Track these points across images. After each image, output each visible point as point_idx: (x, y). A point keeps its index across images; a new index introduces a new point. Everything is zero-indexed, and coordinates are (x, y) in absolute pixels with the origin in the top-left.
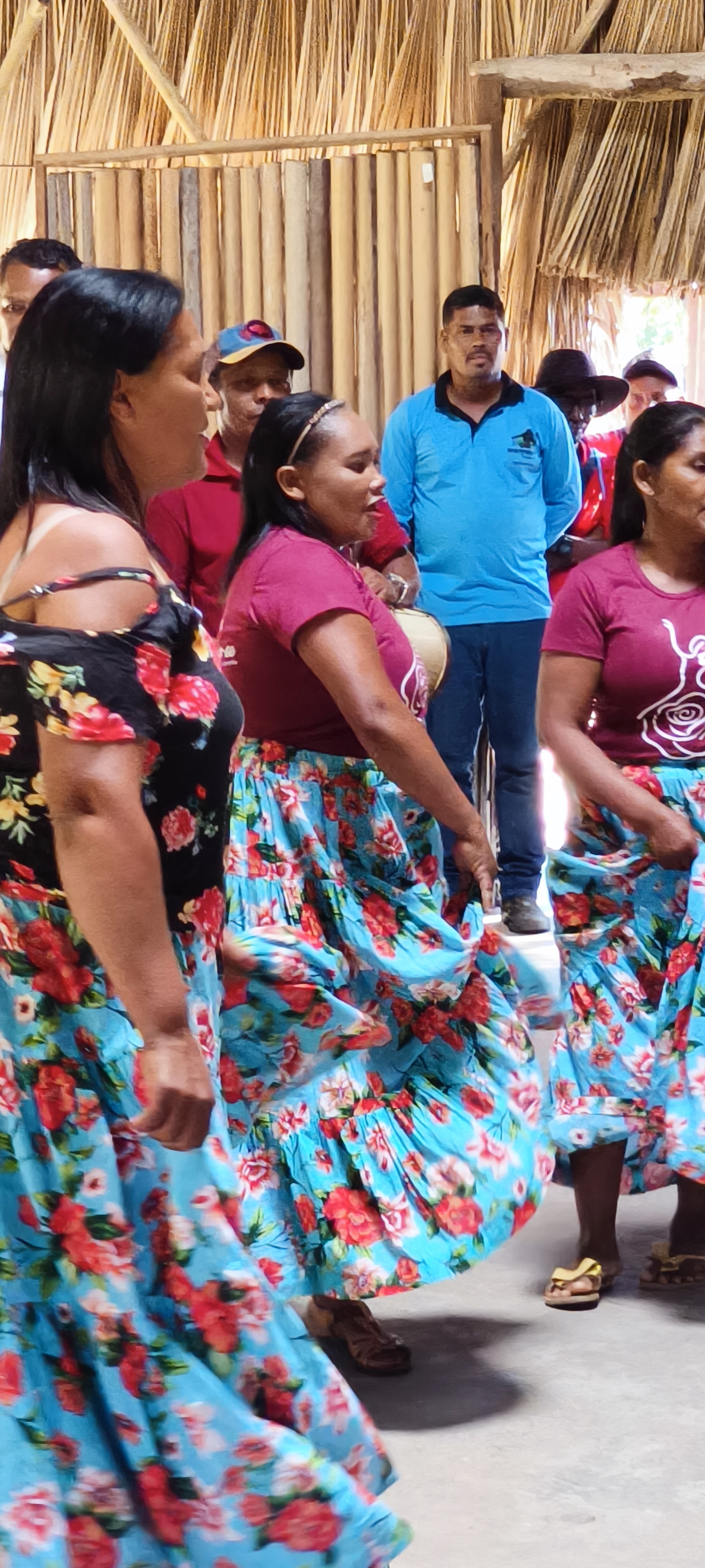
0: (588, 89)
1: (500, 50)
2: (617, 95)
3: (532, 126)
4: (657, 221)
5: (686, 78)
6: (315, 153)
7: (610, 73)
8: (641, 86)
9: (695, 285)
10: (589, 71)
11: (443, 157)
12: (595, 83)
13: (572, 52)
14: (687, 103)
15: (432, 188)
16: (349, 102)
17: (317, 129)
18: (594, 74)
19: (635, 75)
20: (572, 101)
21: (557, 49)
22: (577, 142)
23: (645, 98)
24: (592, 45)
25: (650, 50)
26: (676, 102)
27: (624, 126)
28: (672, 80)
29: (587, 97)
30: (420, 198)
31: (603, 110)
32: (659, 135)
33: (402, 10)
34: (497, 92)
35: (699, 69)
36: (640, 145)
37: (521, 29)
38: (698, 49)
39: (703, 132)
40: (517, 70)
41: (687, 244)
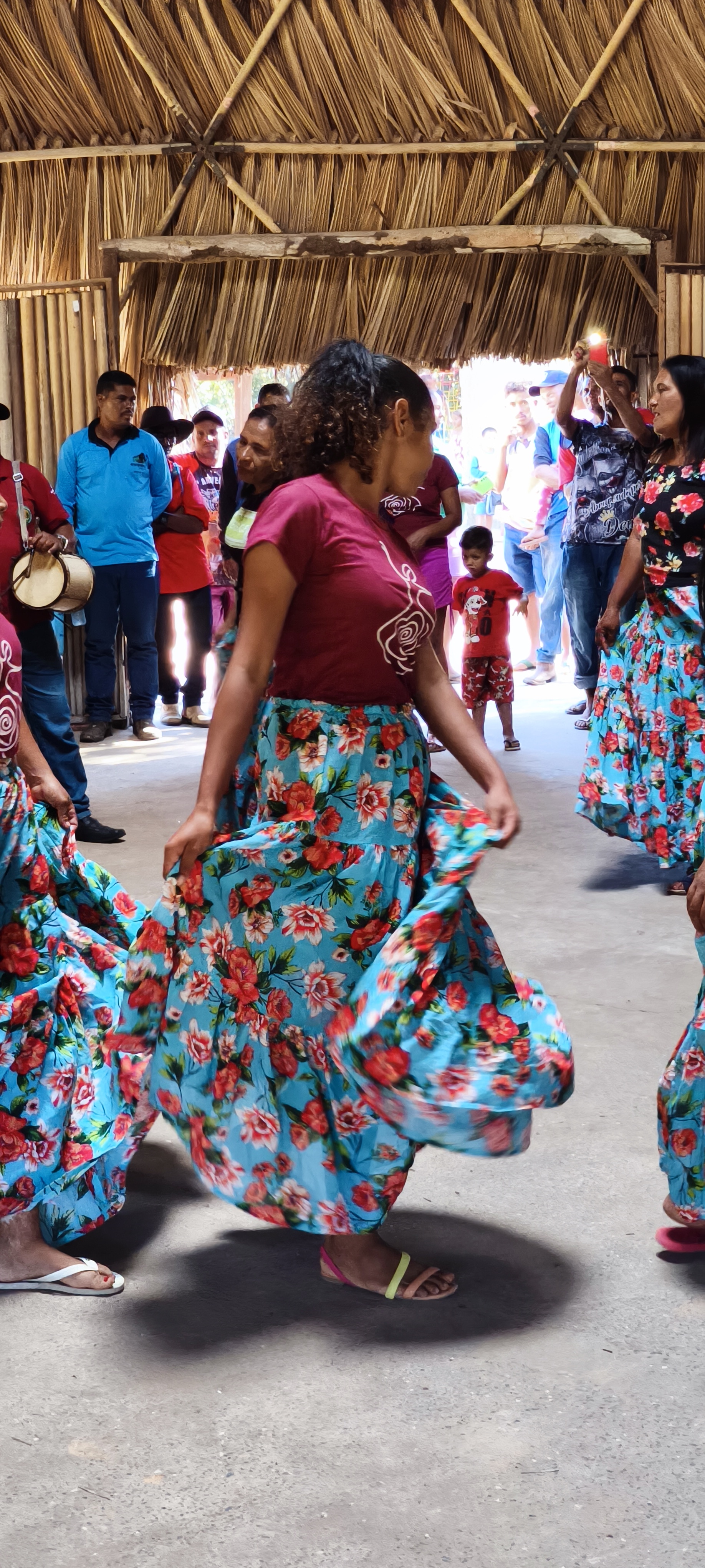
0: (168, 257)
1: (116, 234)
2: (183, 260)
3: (136, 278)
4: (209, 332)
5: (223, 249)
6: (11, 295)
7: (179, 247)
8: (197, 254)
9: (231, 369)
10: (167, 246)
11: (85, 296)
12: (170, 253)
13: (156, 235)
14: (224, 264)
15: (79, 315)
16: (30, 265)
17: (12, 281)
18: (169, 248)
19: (193, 248)
20: (157, 264)
21: (149, 233)
22: (162, 288)
23: (200, 261)
24: (168, 231)
25: (201, 234)
26: (218, 263)
27: (188, 277)
28: (214, 251)
29: (165, 261)
30: (72, 321)
31: (175, 269)
32: (208, 283)
33: (58, 210)
34: (115, 259)
35: (230, 244)
36: (198, 289)
37: (127, 222)
38: (229, 232)
39: (234, 280)
40: (126, 246)
41: (227, 345)
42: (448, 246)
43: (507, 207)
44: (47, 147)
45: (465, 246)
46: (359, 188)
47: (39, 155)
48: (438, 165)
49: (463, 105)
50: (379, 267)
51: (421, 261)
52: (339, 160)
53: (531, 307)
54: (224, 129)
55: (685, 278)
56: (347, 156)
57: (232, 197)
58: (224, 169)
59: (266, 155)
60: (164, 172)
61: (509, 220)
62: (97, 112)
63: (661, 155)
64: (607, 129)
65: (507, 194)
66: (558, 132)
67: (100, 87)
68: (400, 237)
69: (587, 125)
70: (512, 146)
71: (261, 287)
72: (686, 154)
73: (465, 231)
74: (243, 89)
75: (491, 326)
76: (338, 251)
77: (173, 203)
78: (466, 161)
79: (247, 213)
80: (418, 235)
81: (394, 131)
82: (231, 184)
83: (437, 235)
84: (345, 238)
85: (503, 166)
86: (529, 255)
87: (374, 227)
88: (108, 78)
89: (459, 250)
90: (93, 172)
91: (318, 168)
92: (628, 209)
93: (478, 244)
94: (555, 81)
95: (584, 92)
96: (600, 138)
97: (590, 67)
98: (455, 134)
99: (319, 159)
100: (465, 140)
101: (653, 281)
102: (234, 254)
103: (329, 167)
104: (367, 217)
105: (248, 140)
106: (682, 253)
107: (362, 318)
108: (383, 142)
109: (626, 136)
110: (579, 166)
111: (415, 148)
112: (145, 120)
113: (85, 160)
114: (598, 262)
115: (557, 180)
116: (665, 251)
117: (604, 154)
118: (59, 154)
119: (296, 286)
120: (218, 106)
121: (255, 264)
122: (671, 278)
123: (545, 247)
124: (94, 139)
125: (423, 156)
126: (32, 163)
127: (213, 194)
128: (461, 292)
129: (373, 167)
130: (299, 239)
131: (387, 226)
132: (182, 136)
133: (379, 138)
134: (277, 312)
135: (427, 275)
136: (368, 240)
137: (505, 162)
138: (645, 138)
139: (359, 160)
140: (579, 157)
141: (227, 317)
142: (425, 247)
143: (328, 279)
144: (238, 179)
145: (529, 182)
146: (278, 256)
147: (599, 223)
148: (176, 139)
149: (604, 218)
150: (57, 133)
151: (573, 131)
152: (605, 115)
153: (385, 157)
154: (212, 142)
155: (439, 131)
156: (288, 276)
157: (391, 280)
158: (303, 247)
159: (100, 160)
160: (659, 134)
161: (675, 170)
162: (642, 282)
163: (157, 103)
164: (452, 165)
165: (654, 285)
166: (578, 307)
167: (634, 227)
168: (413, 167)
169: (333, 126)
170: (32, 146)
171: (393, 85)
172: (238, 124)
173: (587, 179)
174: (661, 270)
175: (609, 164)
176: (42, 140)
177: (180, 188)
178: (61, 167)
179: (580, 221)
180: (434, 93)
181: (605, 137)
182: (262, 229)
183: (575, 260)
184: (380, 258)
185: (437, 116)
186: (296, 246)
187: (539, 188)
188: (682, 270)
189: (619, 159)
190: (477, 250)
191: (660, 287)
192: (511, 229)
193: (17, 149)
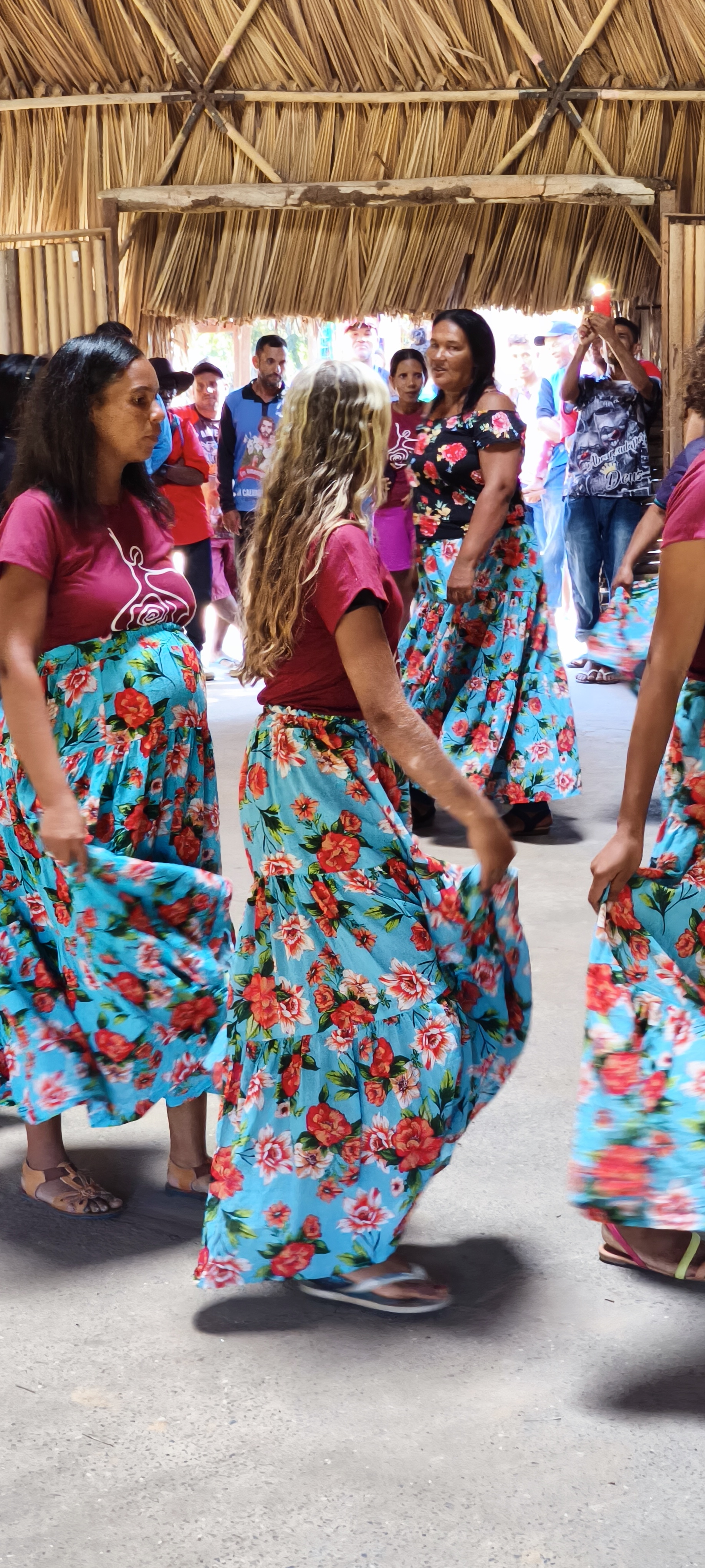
0: (167, 207)
1: (115, 184)
2: (183, 209)
3: (135, 228)
4: (209, 283)
5: (223, 199)
6: (10, 246)
7: (179, 197)
8: (197, 204)
9: (231, 320)
10: (167, 196)
11: (84, 247)
12: (171, 203)
13: (156, 185)
14: (224, 214)
15: (78, 265)
16: (29, 215)
17: (10, 231)
18: (169, 198)
19: (193, 198)
20: (156, 215)
21: (148, 183)
22: (162, 238)
23: (200, 211)
24: (168, 180)
25: (201, 183)
26: (218, 214)
27: (189, 227)
28: (214, 201)
29: (165, 211)
30: (72, 271)
31: (176, 218)
32: (208, 234)
33: (57, 160)
34: (115, 208)
35: (231, 194)
36: (197, 239)
37: (127, 172)
38: (229, 182)
39: (234, 229)
40: (124, 196)
41: (227, 297)
42: (451, 196)
43: (510, 157)
44: (47, 94)
45: (467, 196)
46: (360, 136)
47: (38, 103)
48: (440, 113)
49: (464, 53)
50: (380, 218)
51: (422, 211)
52: (340, 110)
53: (533, 260)
54: (224, 77)
55: (689, 229)
56: (348, 105)
57: (232, 146)
58: (224, 118)
59: (266, 104)
60: (163, 120)
61: (511, 169)
62: (96, 60)
63: (665, 104)
64: (611, 78)
65: (510, 144)
66: (562, 80)
67: (99, 35)
68: (401, 187)
69: (590, 74)
70: (515, 94)
71: (262, 236)
72: (690, 103)
73: (467, 181)
74: (244, 36)
75: (494, 275)
76: (339, 201)
77: (172, 152)
78: (468, 110)
79: (249, 162)
80: (419, 185)
81: (396, 79)
82: (231, 132)
83: (439, 184)
84: (346, 188)
85: (505, 115)
86: (532, 206)
87: (375, 176)
88: (107, 25)
89: (461, 201)
90: (92, 120)
91: (319, 116)
92: (631, 159)
93: (480, 194)
94: (558, 29)
95: (587, 41)
96: (603, 87)
97: (594, 15)
98: (457, 82)
99: (320, 108)
100: (467, 89)
101: (656, 233)
102: (234, 204)
103: (330, 116)
104: (369, 166)
105: (248, 88)
106: (686, 203)
107: (364, 269)
108: (385, 90)
109: (629, 84)
110: (582, 115)
111: (418, 96)
112: (145, 67)
113: (85, 109)
114: (601, 212)
115: (560, 128)
116: (669, 201)
117: (607, 103)
118: (58, 102)
119: (296, 237)
120: (219, 52)
121: (255, 214)
122: (675, 228)
123: (549, 197)
124: (93, 87)
125: (425, 105)
126: (30, 111)
127: (213, 142)
128: (463, 243)
129: (374, 115)
130: (299, 190)
131: (388, 176)
132: (182, 84)
133: (381, 86)
134: (278, 265)
135: (429, 226)
136: (368, 189)
137: (508, 111)
138: (648, 87)
139: (361, 109)
140: (582, 106)
141: (227, 269)
142: (427, 197)
143: (329, 229)
144: (239, 128)
145: (532, 132)
146: (279, 205)
147: (602, 173)
148: (176, 87)
149: (607, 167)
150: (57, 82)
151: (577, 79)
152: (610, 63)
153: (386, 106)
154: (212, 91)
155: (441, 80)
156: (289, 225)
157: (392, 229)
158: (305, 196)
159: (99, 108)
160: (663, 84)
161: (680, 120)
162: (645, 233)
163: (157, 51)
164: (454, 114)
165: (657, 235)
166: (581, 258)
167: (638, 177)
168: (415, 115)
169: (334, 74)
170: (31, 94)
171: (395, 32)
172: (238, 72)
173: (590, 128)
174: (664, 221)
175: (613, 113)
176: (40, 89)
177: (180, 137)
178: (60, 115)
179: (583, 171)
180: (437, 40)
181: (609, 85)
182: (262, 179)
183: (580, 210)
184: (381, 209)
185: (439, 64)
186: (297, 196)
187: (542, 138)
188: (686, 221)
189: (623, 108)
190: (480, 200)
191: (664, 238)
192: (513, 179)
193: (15, 97)
